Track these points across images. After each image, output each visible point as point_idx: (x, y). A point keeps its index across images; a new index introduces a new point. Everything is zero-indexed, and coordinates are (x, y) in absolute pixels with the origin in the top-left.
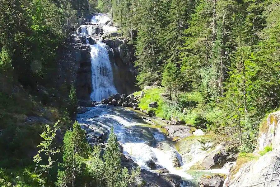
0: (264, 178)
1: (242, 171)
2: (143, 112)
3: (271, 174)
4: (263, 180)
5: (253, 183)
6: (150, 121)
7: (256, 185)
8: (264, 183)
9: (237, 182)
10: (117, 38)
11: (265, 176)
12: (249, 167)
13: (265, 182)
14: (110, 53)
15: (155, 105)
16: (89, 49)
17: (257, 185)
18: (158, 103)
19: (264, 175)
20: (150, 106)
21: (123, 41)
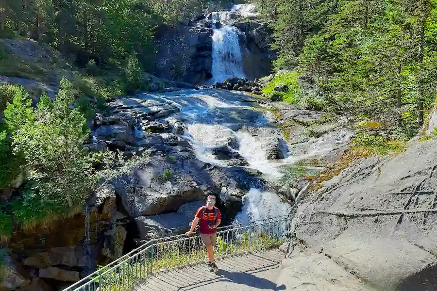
0: (402, 201)
1: (345, 175)
2: (264, 96)
3: (432, 193)
4: (397, 205)
5: (362, 210)
6: (269, 105)
7: (369, 216)
8: (400, 216)
9: (319, 200)
10: (255, 21)
11: (409, 196)
12: (373, 167)
13: (403, 211)
14: (240, 37)
15: (285, 88)
16: (212, 33)
17: (374, 215)
18: (291, 87)
19: (403, 193)
20: (275, 89)
21: (262, 24)
